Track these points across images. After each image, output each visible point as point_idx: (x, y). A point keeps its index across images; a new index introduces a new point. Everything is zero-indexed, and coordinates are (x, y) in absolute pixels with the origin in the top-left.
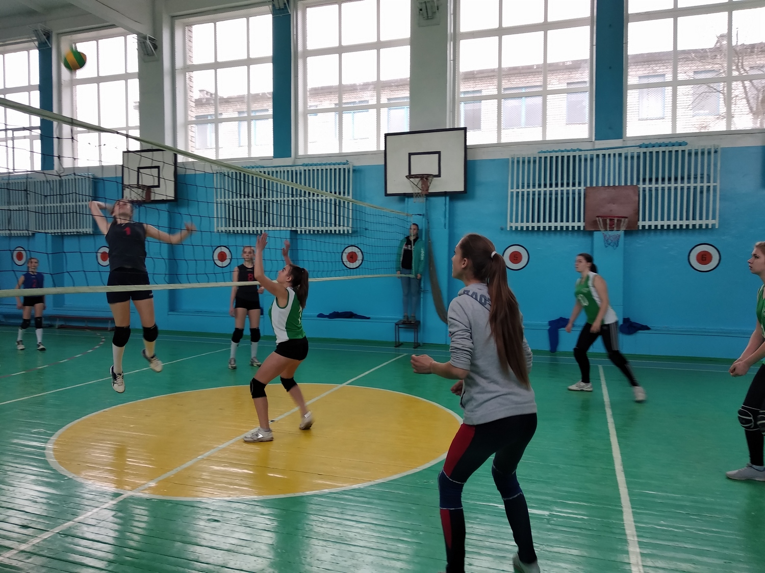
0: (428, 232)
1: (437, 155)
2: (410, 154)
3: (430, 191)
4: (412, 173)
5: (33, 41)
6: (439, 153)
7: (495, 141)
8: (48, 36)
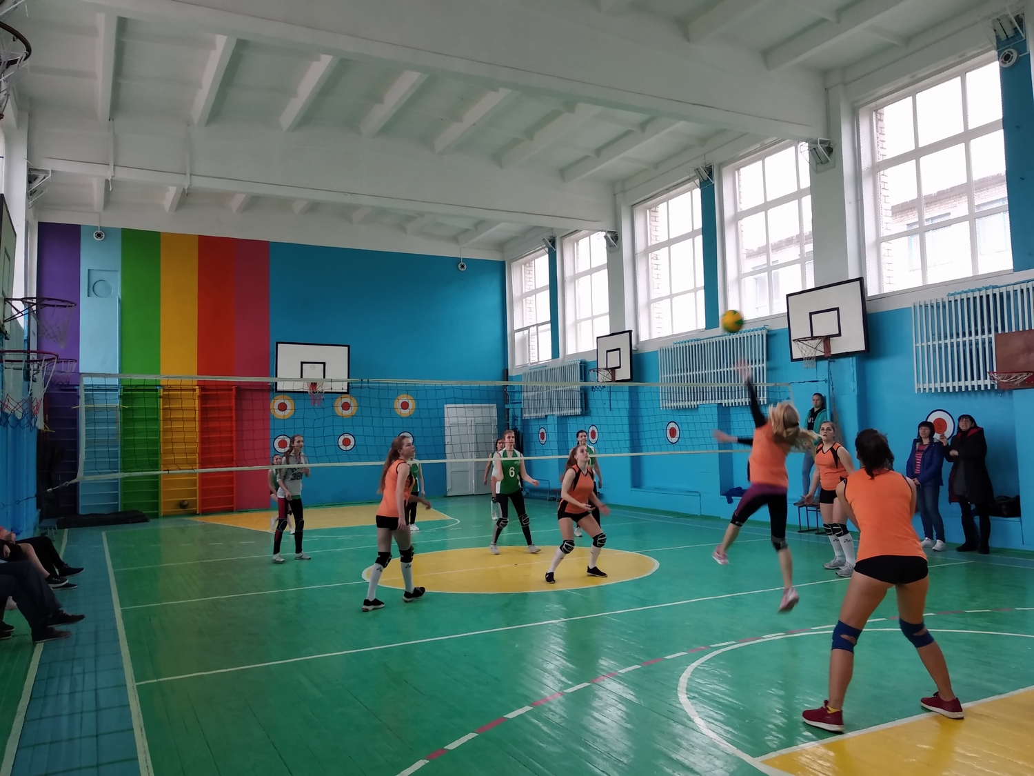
0: (834, 401)
1: (836, 311)
2: (811, 314)
3: (832, 353)
4: (814, 335)
5: (544, 248)
6: (837, 309)
7: (920, 284)
8: (553, 241)
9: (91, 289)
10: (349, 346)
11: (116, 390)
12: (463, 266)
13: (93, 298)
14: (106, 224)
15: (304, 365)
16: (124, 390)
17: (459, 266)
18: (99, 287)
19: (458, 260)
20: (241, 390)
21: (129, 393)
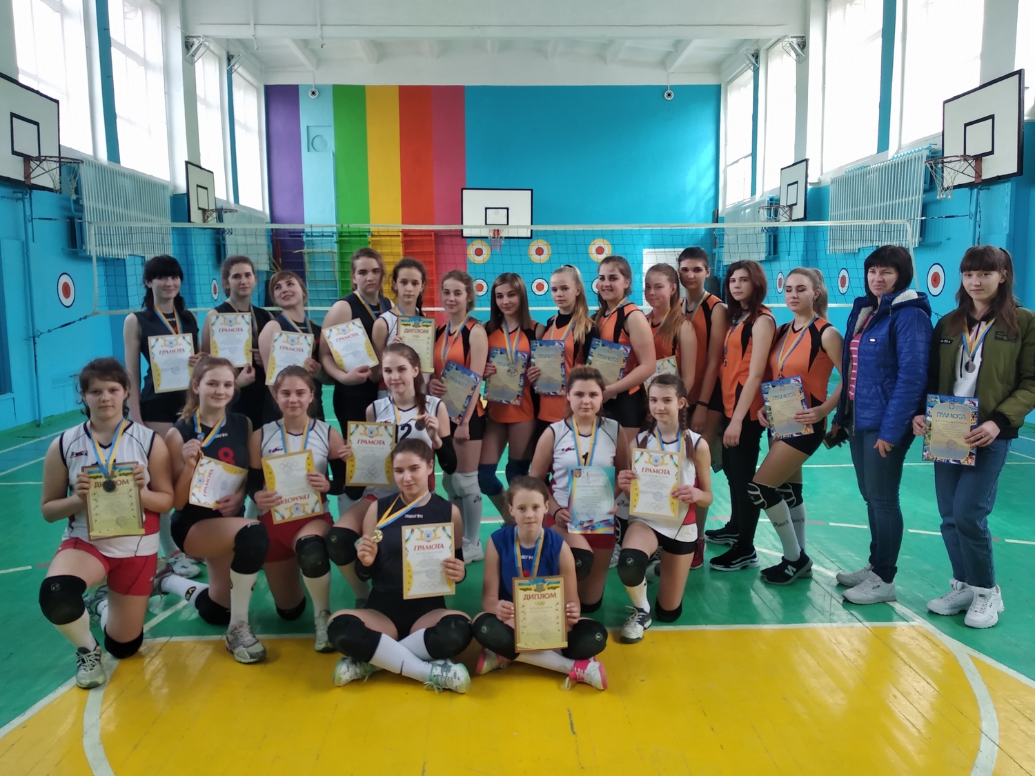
1: (991, 120)
2: (966, 125)
3: (983, 178)
4: (967, 154)
5: (748, 67)
6: (993, 117)
8: (756, 56)
9: (311, 145)
10: (532, 190)
11: (333, 236)
12: (669, 95)
13: (312, 153)
14: (319, 82)
15: (488, 210)
16: (340, 236)
17: (666, 95)
18: (317, 142)
19: (664, 88)
20: (438, 235)
21: (343, 238)
